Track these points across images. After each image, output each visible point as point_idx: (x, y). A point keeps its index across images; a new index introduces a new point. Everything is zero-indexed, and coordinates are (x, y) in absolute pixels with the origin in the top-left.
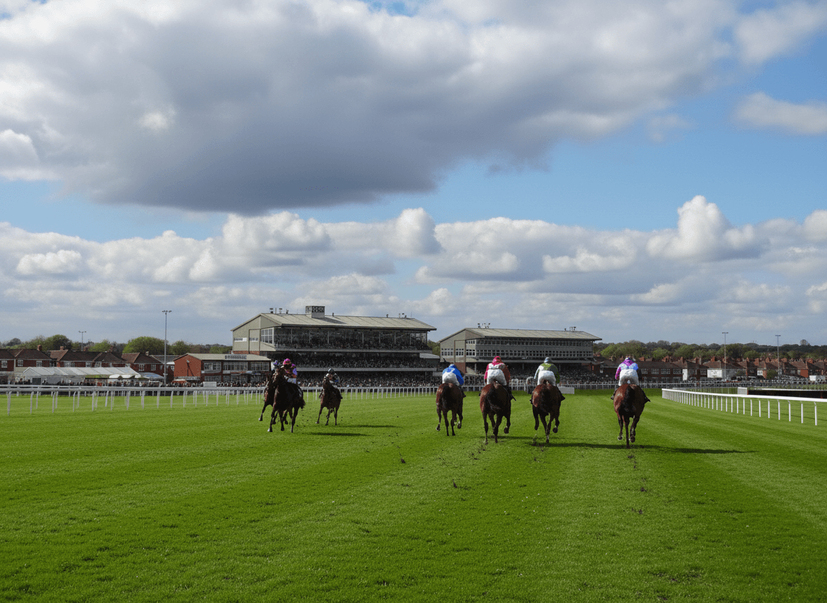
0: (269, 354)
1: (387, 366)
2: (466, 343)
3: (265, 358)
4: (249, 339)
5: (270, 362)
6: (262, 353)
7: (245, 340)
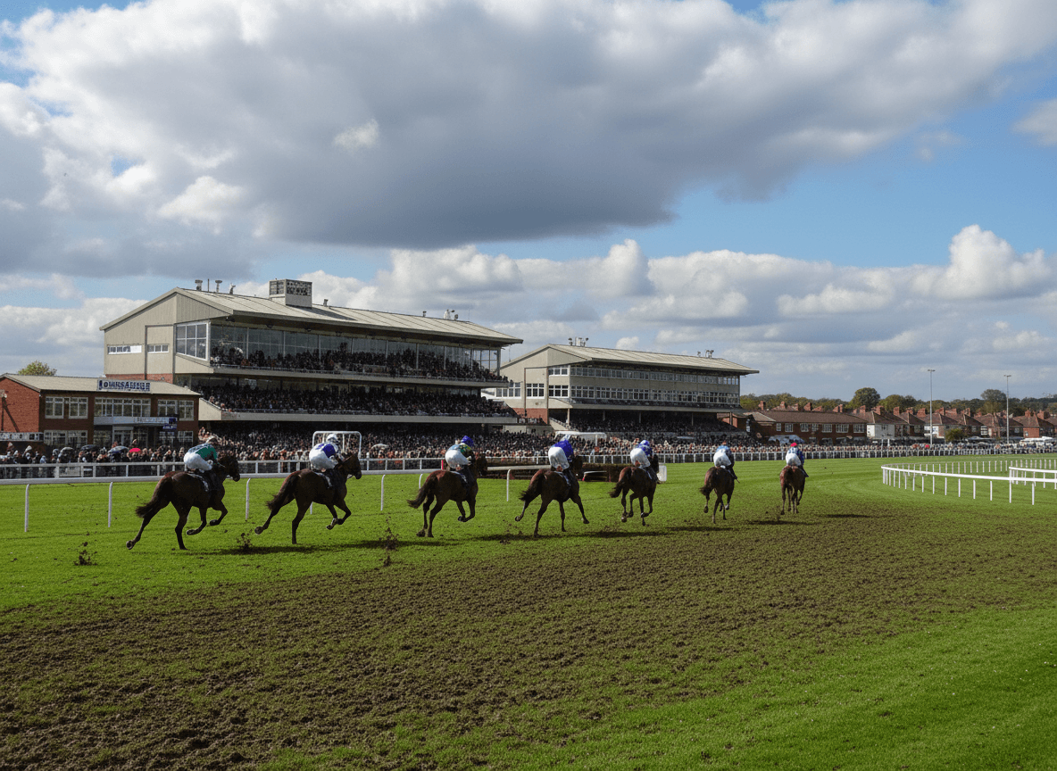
0: (197, 381)
1: (412, 412)
2: (550, 372)
3: (187, 391)
4: (148, 348)
5: (196, 398)
6: (180, 379)
7: (137, 350)
